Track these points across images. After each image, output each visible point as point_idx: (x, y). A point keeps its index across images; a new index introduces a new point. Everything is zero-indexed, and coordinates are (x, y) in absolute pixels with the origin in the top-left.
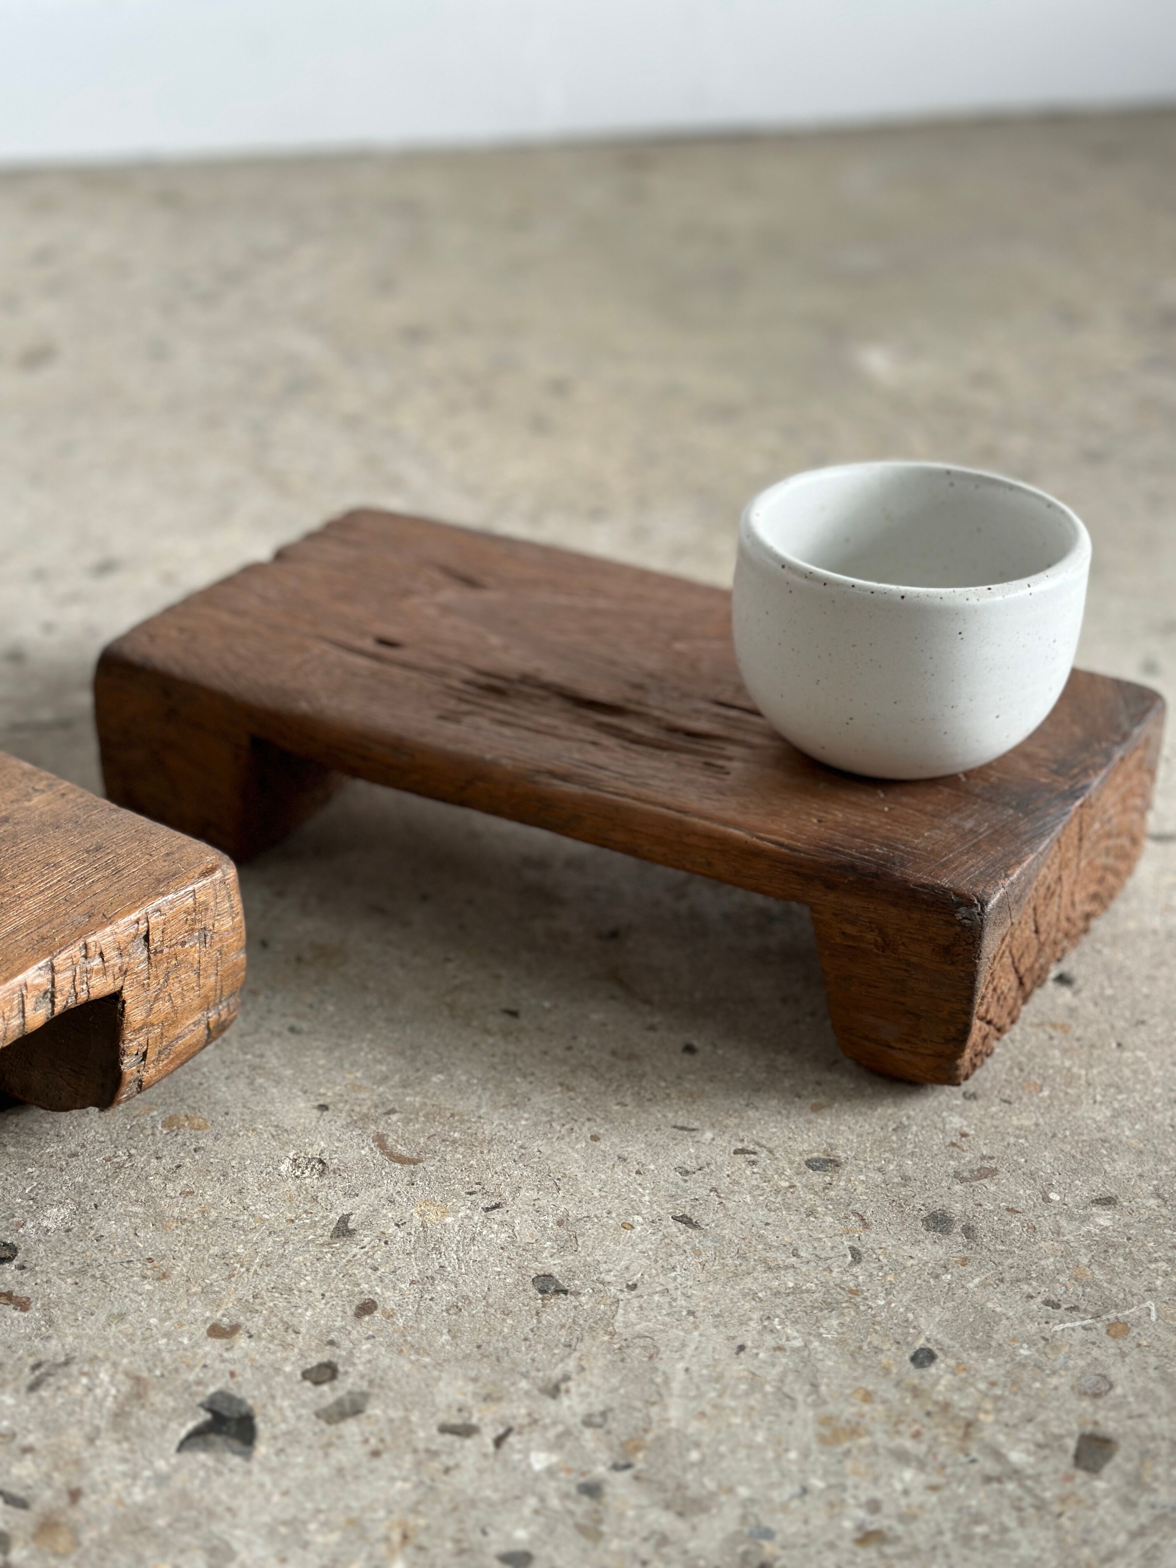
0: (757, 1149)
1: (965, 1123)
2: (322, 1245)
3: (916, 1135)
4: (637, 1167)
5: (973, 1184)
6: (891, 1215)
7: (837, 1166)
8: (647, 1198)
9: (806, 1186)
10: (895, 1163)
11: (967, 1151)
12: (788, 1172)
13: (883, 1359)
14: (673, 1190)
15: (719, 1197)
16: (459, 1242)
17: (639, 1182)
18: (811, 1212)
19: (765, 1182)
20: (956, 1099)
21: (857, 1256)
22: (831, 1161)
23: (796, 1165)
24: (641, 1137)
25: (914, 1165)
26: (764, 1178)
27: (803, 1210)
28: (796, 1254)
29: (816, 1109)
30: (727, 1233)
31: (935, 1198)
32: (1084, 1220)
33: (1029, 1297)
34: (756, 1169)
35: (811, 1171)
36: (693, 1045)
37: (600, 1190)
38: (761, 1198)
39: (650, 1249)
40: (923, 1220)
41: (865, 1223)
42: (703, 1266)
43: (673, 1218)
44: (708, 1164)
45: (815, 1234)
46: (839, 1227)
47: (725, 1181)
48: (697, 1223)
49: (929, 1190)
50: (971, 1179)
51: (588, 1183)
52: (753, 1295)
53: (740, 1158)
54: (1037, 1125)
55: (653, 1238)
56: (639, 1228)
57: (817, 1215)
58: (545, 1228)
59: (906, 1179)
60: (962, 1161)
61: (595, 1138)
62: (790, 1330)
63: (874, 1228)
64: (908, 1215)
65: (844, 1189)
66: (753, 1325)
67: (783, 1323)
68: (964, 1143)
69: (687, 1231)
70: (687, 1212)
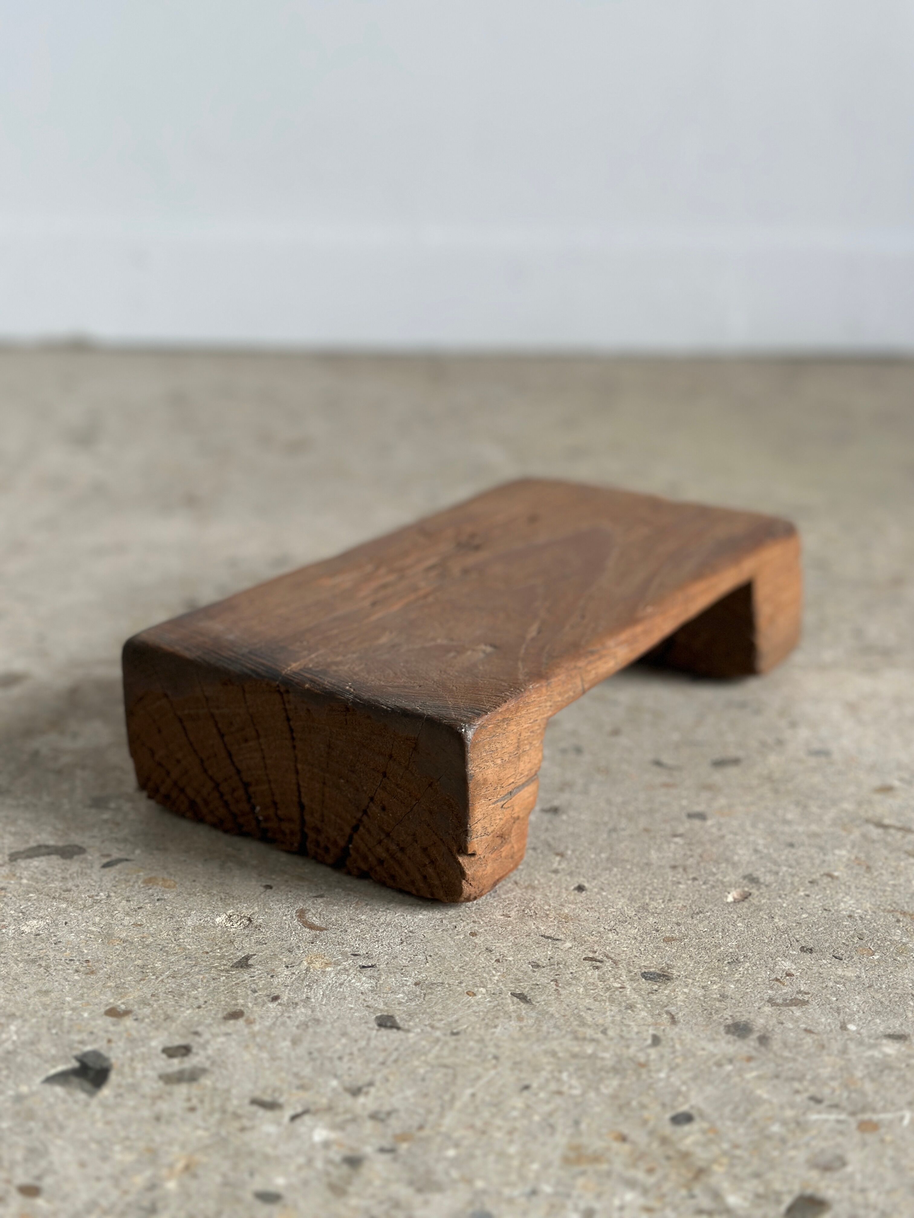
0: (605, 958)
1: (794, 967)
2: (222, 971)
3: (747, 970)
4: (498, 957)
5: (782, 1008)
6: (699, 1019)
7: (668, 980)
8: (496, 978)
9: (634, 989)
10: (720, 985)
11: (787, 985)
12: (624, 978)
13: (646, 1114)
14: (520, 975)
15: (557, 986)
16: (329, 984)
17: (495, 967)
18: (631, 1007)
19: (601, 981)
20: (794, 950)
21: (656, 1041)
22: (664, 976)
23: (633, 974)
24: (511, 938)
25: (735, 988)
26: (602, 979)
27: (624, 1004)
28: (604, 1032)
29: (667, 940)
30: (552, 1010)
31: (744, 1013)
32: (872, 1047)
33: (797, 1092)
34: (597, 972)
35: (644, 980)
36: (584, 886)
37: (460, 968)
38: (592, 991)
39: (482, 1011)
40: (725, 1026)
41: (673, 1020)
42: (521, 1028)
43: (511, 994)
44: (558, 964)
45: (626, 1022)
46: (650, 1020)
47: (567, 976)
48: (530, 1000)
49: (741, 1006)
50: (782, 1005)
51: (453, 961)
52: (554, 1054)
53: (588, 963)
54: (858, 977)
55: (488, 1004)
56: (480, 996)
57: (635, 1010)
58: (404, 985)
59: (723, 997)
60: (780, 992)
61: (473, 934)
62: (574, 1082)
63: (680, 1025)
64: (714, 1021)
65: (667, 996)
66: (544, 1074)
67: (570, 1076)
68: (787, 980)
69: (519, 1004)
70: (525, 992)
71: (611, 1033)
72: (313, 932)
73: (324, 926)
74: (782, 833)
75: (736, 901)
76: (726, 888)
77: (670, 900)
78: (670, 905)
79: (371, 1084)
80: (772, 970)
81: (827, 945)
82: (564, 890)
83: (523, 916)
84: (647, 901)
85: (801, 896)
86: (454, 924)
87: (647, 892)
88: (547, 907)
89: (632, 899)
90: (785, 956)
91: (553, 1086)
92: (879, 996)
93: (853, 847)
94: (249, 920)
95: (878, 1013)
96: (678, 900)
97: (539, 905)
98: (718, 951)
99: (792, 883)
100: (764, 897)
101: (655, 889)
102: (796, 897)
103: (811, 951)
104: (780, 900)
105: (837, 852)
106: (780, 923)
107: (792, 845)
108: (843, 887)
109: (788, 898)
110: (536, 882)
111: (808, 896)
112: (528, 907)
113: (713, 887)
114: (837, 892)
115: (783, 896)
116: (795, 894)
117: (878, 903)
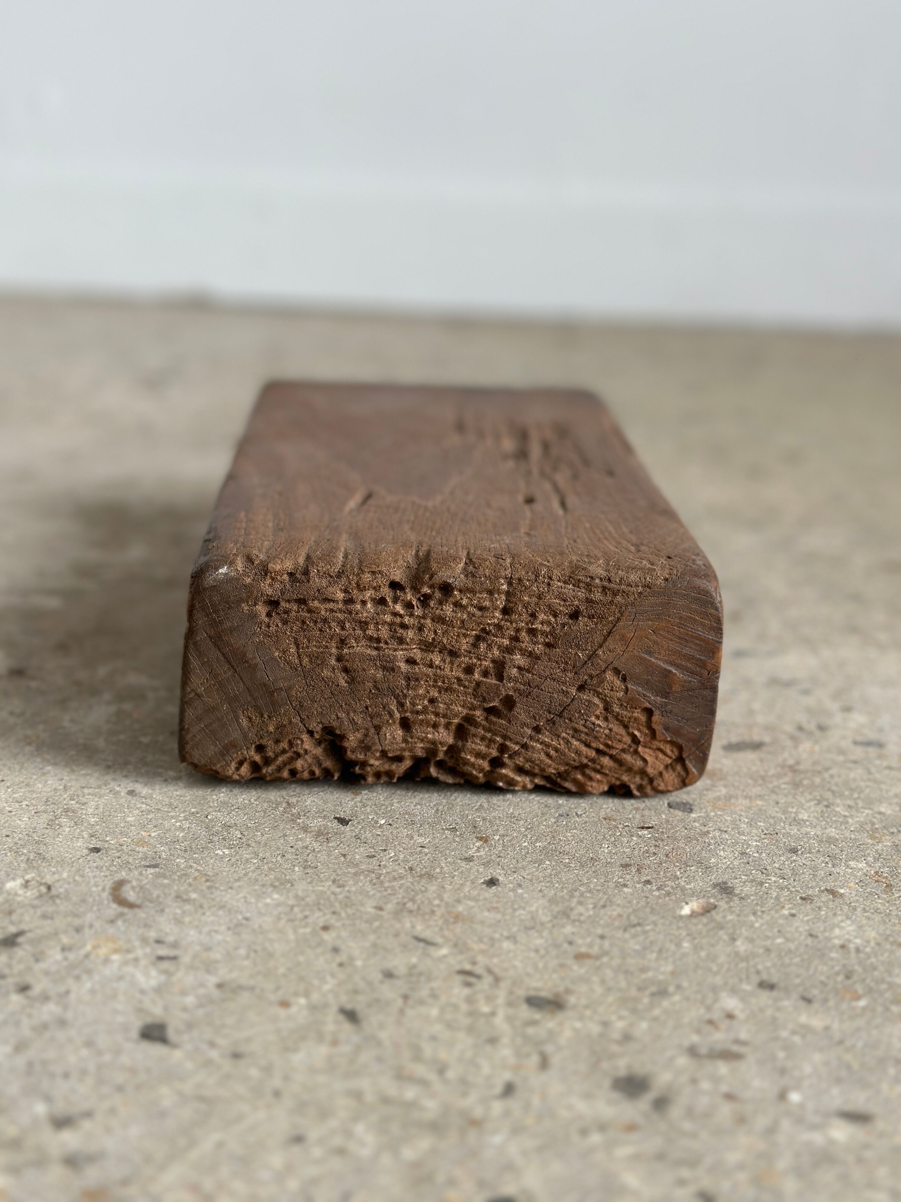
0: (485, 974)
1: (741, 1006)
3: (674, 1004)
4: (344, 961)
5: (703, 1062)
6: (581, 1064)
7: (559, 1008)
8: (329, 988)
9: (507, 1016)
10: (628, 1021)
11: (722, 1032)
12: (500, 1001)
14: (362, 986)
15: (405, 1003)
17: (334, 972)
18: (493, 1041)
19: (466, 1003)
20: (748, 984)
21: (509, 1090)
22: (556, 1003)
23: (514, 997)
24: (372, 937)
25: (647, 1028)
26: (469, 1000)
27: (485, 1036)
28: (441, 1072)
29: (580, 957)
30: (383, 1035)
31: (648, 1063)
32: (814, 1127)
33: (681, 1183)
34: (466, 991)
35: (525, 1006)
36: (498, 880)
37: (287, 969)
38: (449, 1015)
39: (289, 1029)
40: (614, 1079)
41: (544, 1064)
42: (330, 1058)
43: (338, 1008)
44: (420, 975)
45: (479, 1060)
46: (512, 1061)
47: (424, 992)
48: (360, 1019)
49: (646, 1054)
50: (706, 1056)
51: (282, 960)
52: (358, 1095)
53: (459, 978)
54: (827, 1028)
55: (301, 1021)
56: (295, 1009)
57: (496, 1044)
58: (202, 985)
59: (627, 1038)
60: (709, 1039)
61: (325, 928)
62: (370, 1139)
63: (550, 1071)
64: (602, 1069)
65: (548, 1030)
66: (333, 1123)
67: (367, 1128)
68: (724, 1024)
69: (342, 1024)
70: (359, 1008)
71: (451, 1074)
72: (121, 909)
73: (138, 902)
74: (788, 835)
75: (693, 914)
76: (685, 897)
77: (604, 906)
78: (602, 912)
79: (88, 1114)
80: (709, 1009)
81: (797, 981)
82: (468, 883)
83: (401, 910)
84: (573, 905)
85: (784, 915)
86: (307, 913)
87: (577, 894)
88: (436, 902)
89: (553, 901)
90: (734, 991)
91: (337, 1141)
92: (848, 1057)
93: (876, 860)
94: (49, 888)
95: (839, 1081)
96: (614, 907)
97: (428, 899)
98: (644, 976)
99: (777, 898)
100: (732, 912)
101: (590, 891)
102: (777, 915)
103: (771, 987)
104: (752, 918)
105: (852, 863)
106: (741, 946)
107: (794, 851)
108: (846, 908)
109: (765, 916)
110: (438, 870)
111: (793, 915)
112: (413, 900)
113: (668, 894)
114: (835, 915)
115: (759, 913)
116: (777, 911)
117: (888, 932)
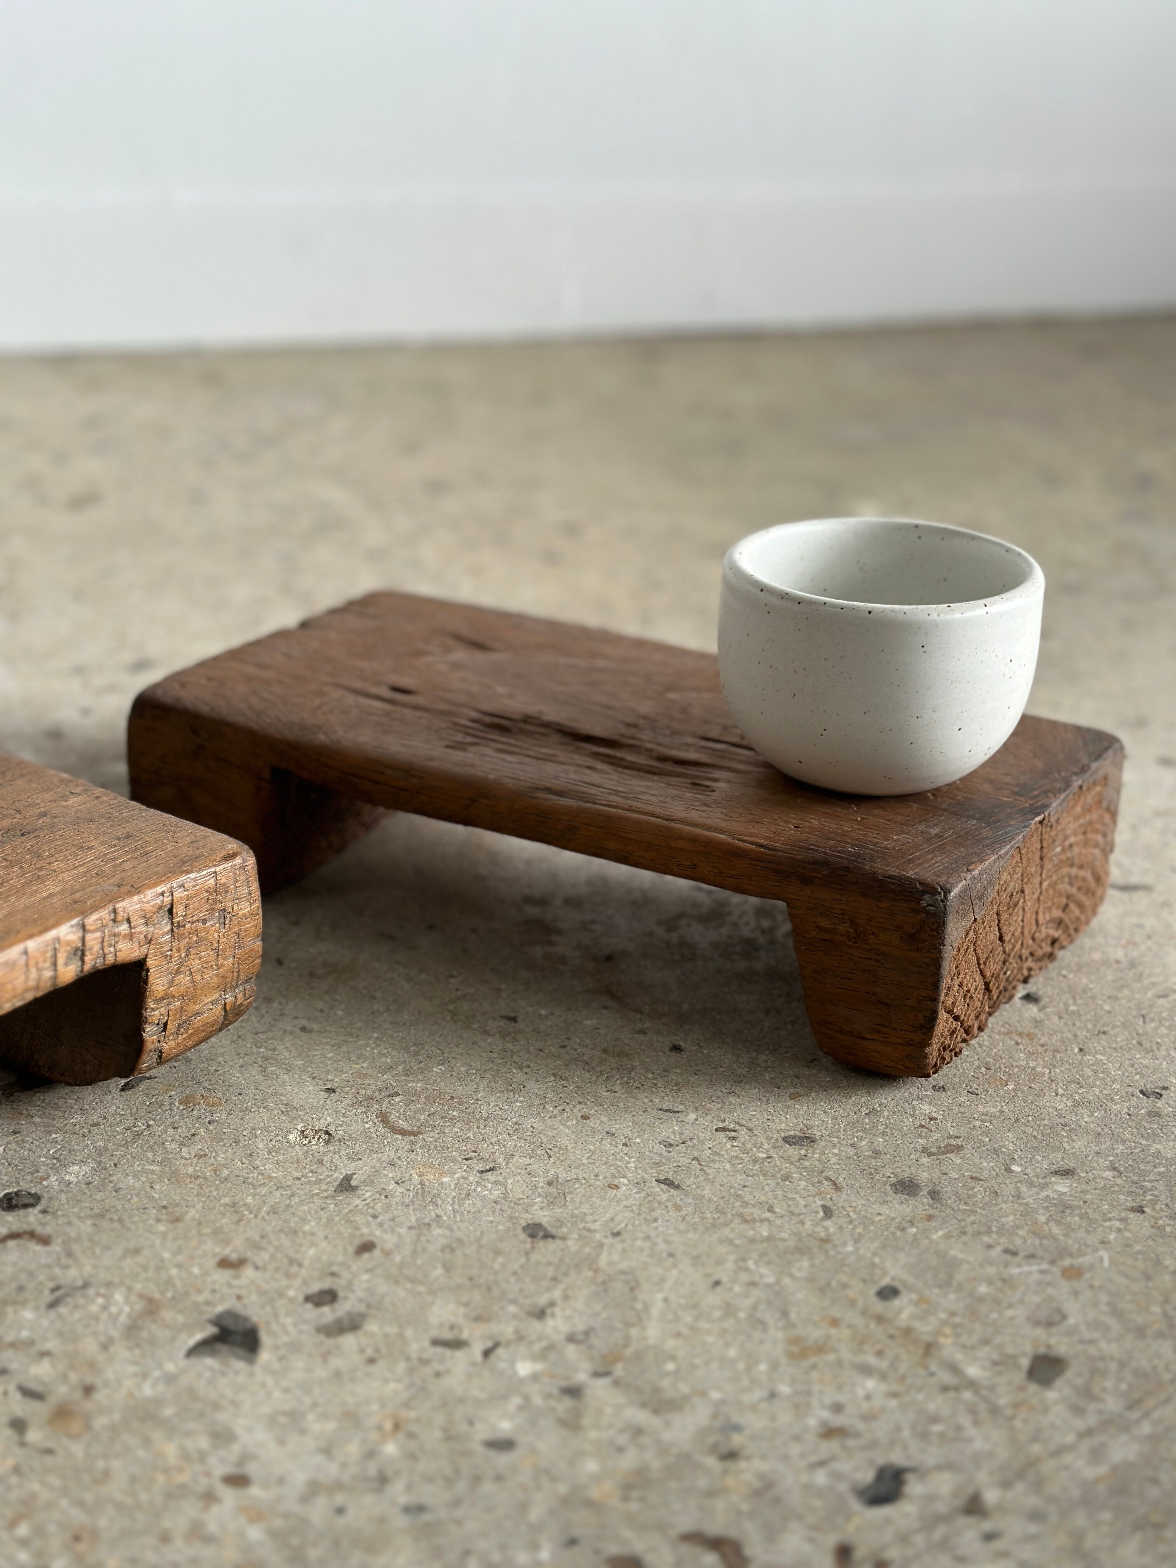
0: (737, 1127)
1: (933, 1109)
2: (326, 1198)
3: (887, 1119)
4: (626, 1141)
5: (939, 1157)
6: (862, 1181)
7: (812, 1142)
8: (633, 1165)
9: (782, 1157)
10: (867, 1140)
11: (935, 1131)
12: (766, 1146)
13: (850, 1293)
14: (657, 1159)
15: (700, 1165)
16: (455, 1197)
17: (625, 1152)
18: (787, 1178)
19: (744, 1153)
20: (924, 1091)
21: (828, 1212)
22: (807, 1138)
23: (774, 1140)
24: (628, 1117)
25: (884, 1142)
26: (744, 1150)
27: (778, 1176)
28: (771, 1210)
29: (793, 1097)
30: (706, 1193)
31: (904, 1168)
32: (1043, 1187)
33: (989, 1247)
34: (736, 1144)
35: (788, 1146)
36: (680, 1046)
37: (589, 1158)
38: (739, 1166)
39: (634, 1205)
40: (891, 1185)
41: (837, 1188)
42: (684, 1219)
43: (656, 1180)
44: (691, 1139)
45: (790, 1195)
46: (813, 1190)
47: (706, 1152)
48: (678, 1184)
49: (898, 1161)
50: (938, 1153)
51: (578, 1152)
52: (731, 1242)
53: (721, 1134)
54: (1001, 1112)
55: (638, 1196)
56: (624, 1188)
57: (792, 1180)
58: (536, 1186)
59: (876, 1153)
60: (931, 1140)
61: (585, 1117)
62: (763, 1269)
63: (845, 1191)
64: (878, 1180)
65: (818, 1160)
66: (729, 1265)
67: (756, 1263)
68: (933, 1125)
69: (670, 1192)
70: (670, 1176)
71: (778, 1210)
72: (407, 1139)
78: (779, 1055)
79: (551, 1304)
80: (913, 1116)
81: (957, 1080)
83: (630, 1090)
86: (560, 1108)
88: (651, 1076)
89: (736, 1054)
91: (744, 1277)
92: (1029, 1130)
94: (327, 1133)
95: (1036, 1149)
103: (941, 1089)
110: (627, 1048)
112: (630, 1078)
